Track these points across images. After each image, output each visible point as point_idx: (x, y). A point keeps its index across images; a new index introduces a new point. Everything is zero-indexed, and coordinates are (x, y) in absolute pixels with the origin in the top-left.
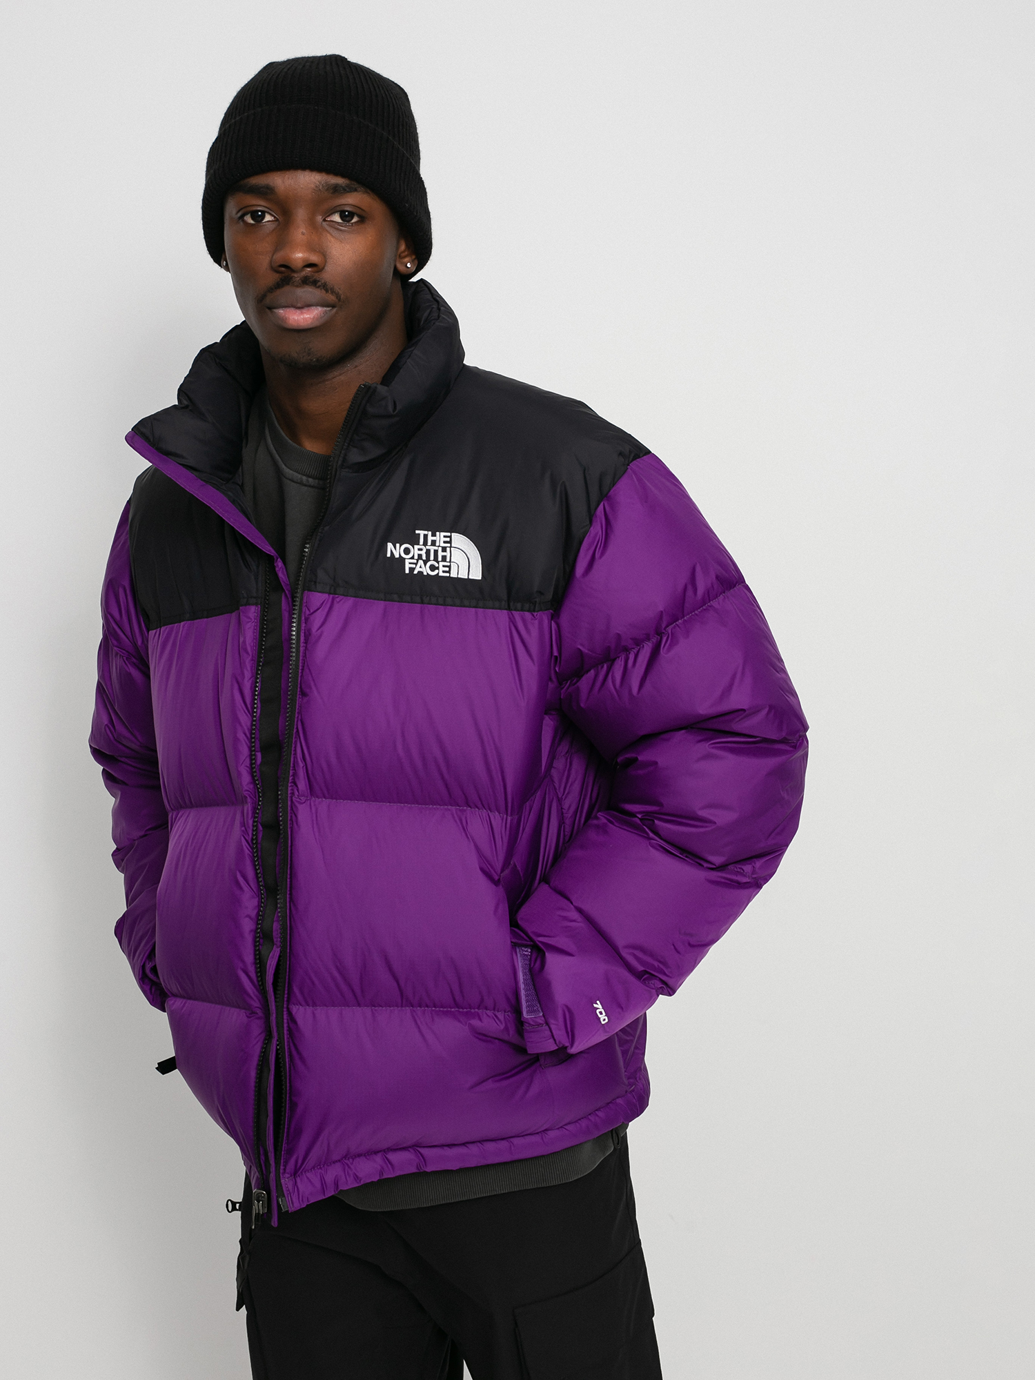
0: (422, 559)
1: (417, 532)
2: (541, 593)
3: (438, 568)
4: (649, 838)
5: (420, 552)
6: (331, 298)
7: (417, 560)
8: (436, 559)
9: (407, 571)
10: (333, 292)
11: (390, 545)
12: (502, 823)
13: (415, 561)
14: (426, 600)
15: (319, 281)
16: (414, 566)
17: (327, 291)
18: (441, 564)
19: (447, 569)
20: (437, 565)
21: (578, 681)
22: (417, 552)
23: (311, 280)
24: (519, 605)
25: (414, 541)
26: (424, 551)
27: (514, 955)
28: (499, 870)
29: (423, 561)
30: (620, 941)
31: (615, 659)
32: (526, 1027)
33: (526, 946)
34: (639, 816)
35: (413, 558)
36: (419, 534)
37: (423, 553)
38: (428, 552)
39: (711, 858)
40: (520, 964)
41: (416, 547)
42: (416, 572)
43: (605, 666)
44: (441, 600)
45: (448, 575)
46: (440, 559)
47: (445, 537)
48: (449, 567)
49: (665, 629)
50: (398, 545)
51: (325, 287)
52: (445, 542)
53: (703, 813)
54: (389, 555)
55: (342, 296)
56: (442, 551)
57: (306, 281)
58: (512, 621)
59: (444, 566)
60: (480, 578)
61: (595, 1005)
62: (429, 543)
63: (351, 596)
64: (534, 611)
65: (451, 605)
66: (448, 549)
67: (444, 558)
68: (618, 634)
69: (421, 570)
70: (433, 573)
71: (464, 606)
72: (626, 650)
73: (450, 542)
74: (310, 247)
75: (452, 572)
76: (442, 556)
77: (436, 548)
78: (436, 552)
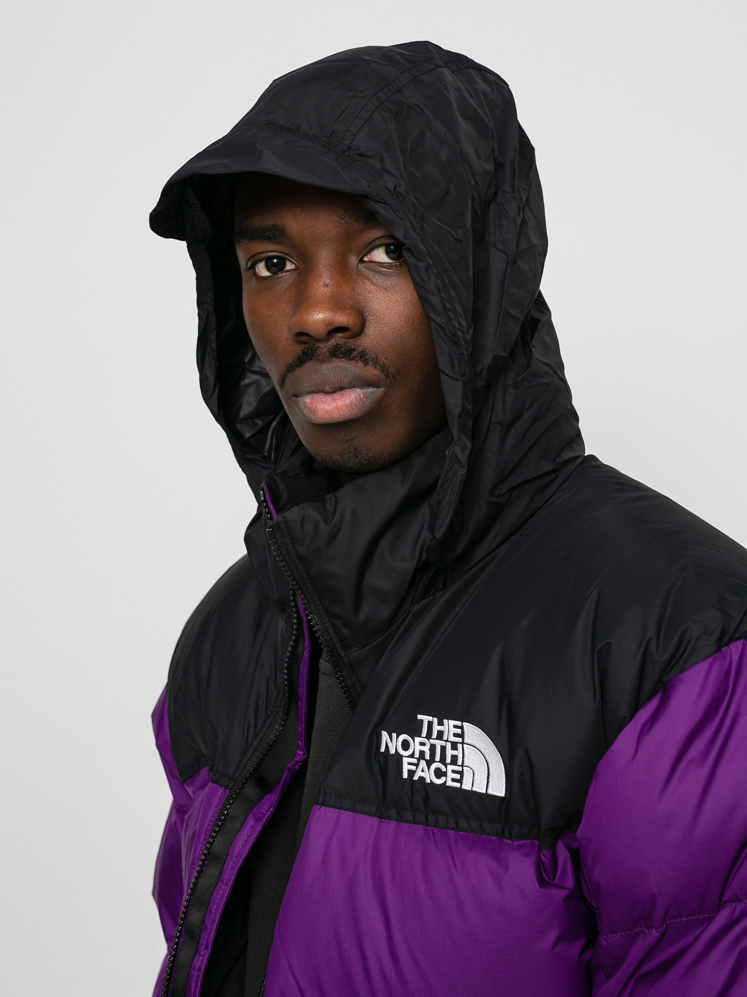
0: (424, 759)
1: (419, 717)
3: (445, 774)
5: (422, 748)
6: (372, 372)
9: (405, 776)
10: (376, 363)
11: (385, 735)
13: (415, 761)
14: (432, 818)
15: (354, 350)
16: (413, 768)
17: (366, 363)
18: (450, 768)
19: (458, 776)
20: (444, 769)
22: (419, 748)
23: (343, 349)
25: (415, 731)
26: (428, 746)
29: (427, 761)
35: (412, 756)
36: (422, 721)
37: (426, 749)
38: (433, 748)
41: (417, 740)
42: (416, 778)
45: (458, 785)
46: (448, 760)
47: (455, 727)
48: (461, 773)
50: (394, 735)
51: (363, 357)
52: (455, 735)
54: (383, 749)
55: (391, 370)
56: (452, 749)
57: (336, 353)
59: (454, 772)
60: (503, 794)
62: (435, 735)
66: (460, 746)
67: (454, 760)
69: (423, 774)
70: (439, 782)
73: (461, 736)
74: (337, 304)
75: (464, 781)
76: (452, 756)
77: (443, 743)
78: (443, 749)
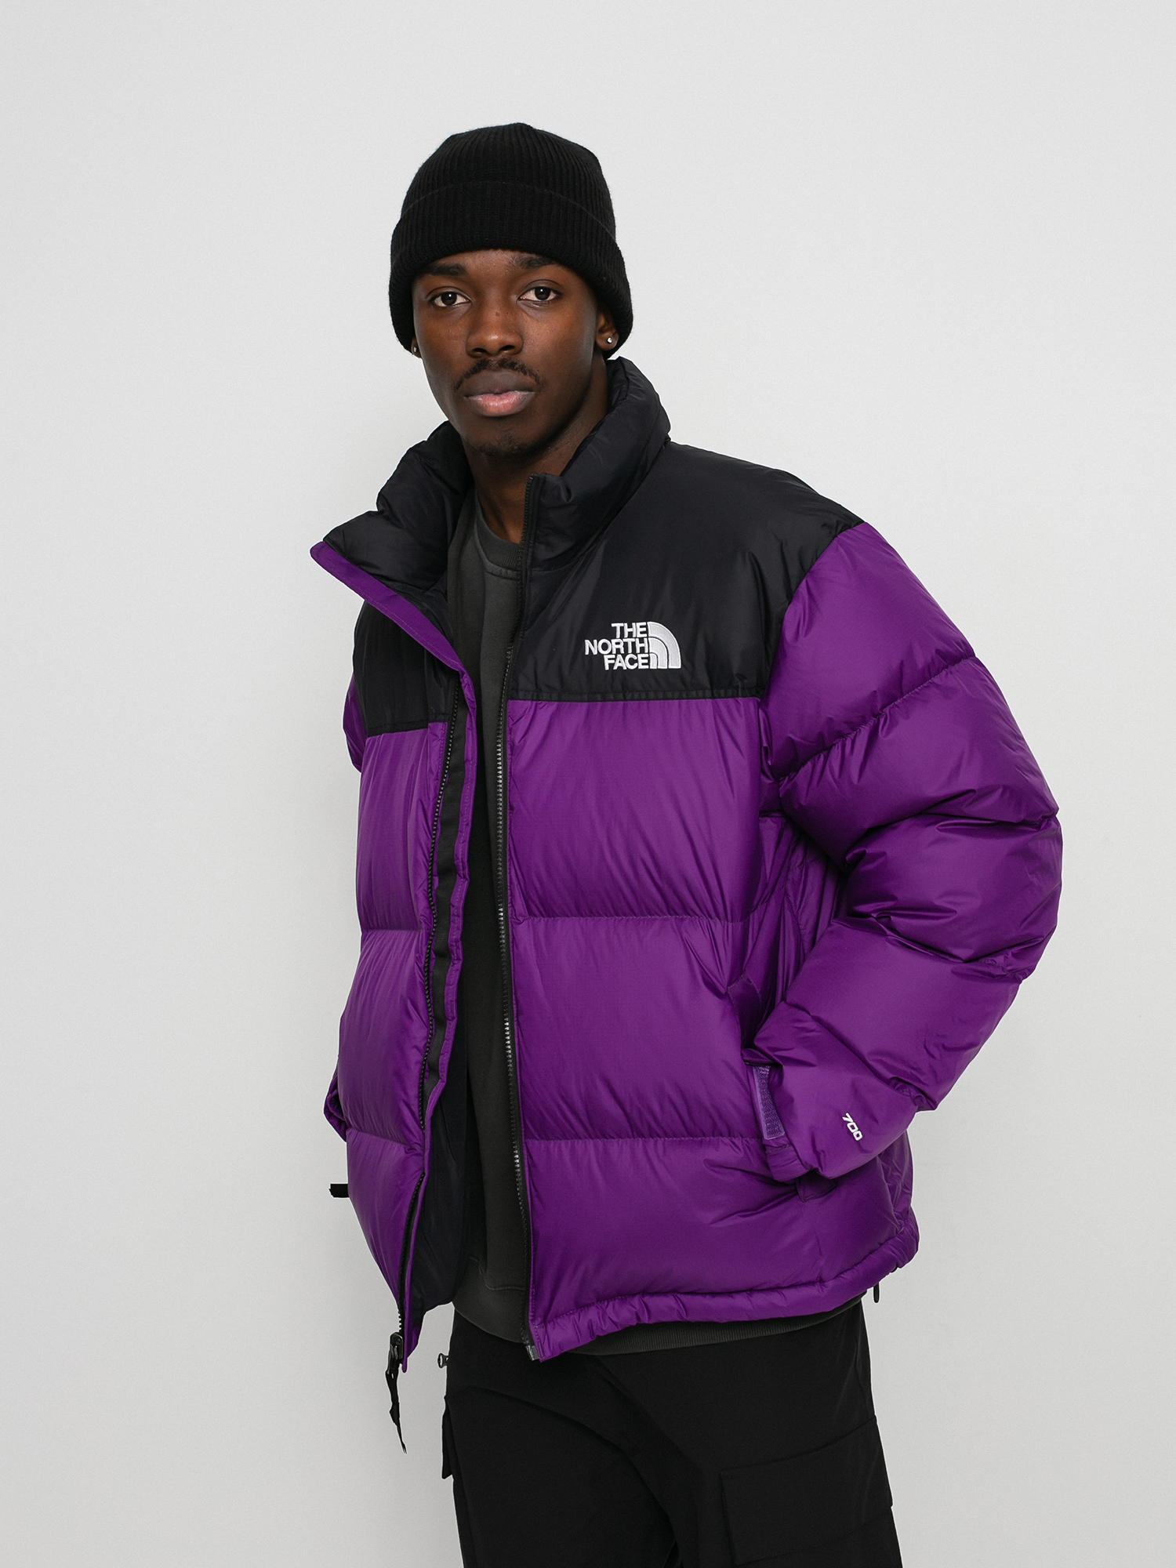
0: (620, 653)
1: (613, 625)
2: (742, 677)
3: (637, 661)
4: (885, 934)
5: (618, 646)
6: (529, 380)
7: (616, 655)
8: (634, 652)
9: (607, 668)
10: (532, 374)
11: (587, 642)
12: (723, 931)
13: (614, 656)
14: (629, 696)
15: (516, 363)
16: (613, 661)
17: (525, 373)
18: (640, 656)
19: (646, 661)
20: (635, 658)
21: (795, 776)
22: (615, 647)
23: (508, 362)
24: (722, 692)
25: (611, 635)
26: (622, 644)
27: (749, 1073)
28: (725, 983)
29: (622, 655)
30: (865, 1048)
31: (832, 747)
32: (769, 1151)
33: (764, 1065)
34: (874, 915)
35: (611, 653)
36: (615, 628)
37: (621, 647)
38: (626, 644)
39: (956, 952)
40: (757, 1084)
41: (614, 641)
42: (615, 668)
43: (822, 756)
44: (643, 696)
45: (647, 667)
46: (638, 651)
47: (641, 627)
48: (648, 658)
49: (882, 709)
50: (595, 641)
51: (523, 369)
52: (641, 633)
53: (938, 902)
54: (587, 653)
55: (541, 379)
56: (640, 643)
57: (503, 364)
58: (717, 711)
59: (643, 658)
60: (680, 667)
61: (844, 1118)
62: (626, 635)
63: (555, 701)
64: (738, 696)
65: (654, 699)
66: (646, 639)
67: (642, 650)
68: (831, 719)
69: (620, 665)
70: (632, 667)
71: (667, 699)
72: (842, 736)
73: (646, 632)
74: (506, 328)
75: (651, 663)
76: (641, 648)
77: (633, 640)
78: (634, 644)
